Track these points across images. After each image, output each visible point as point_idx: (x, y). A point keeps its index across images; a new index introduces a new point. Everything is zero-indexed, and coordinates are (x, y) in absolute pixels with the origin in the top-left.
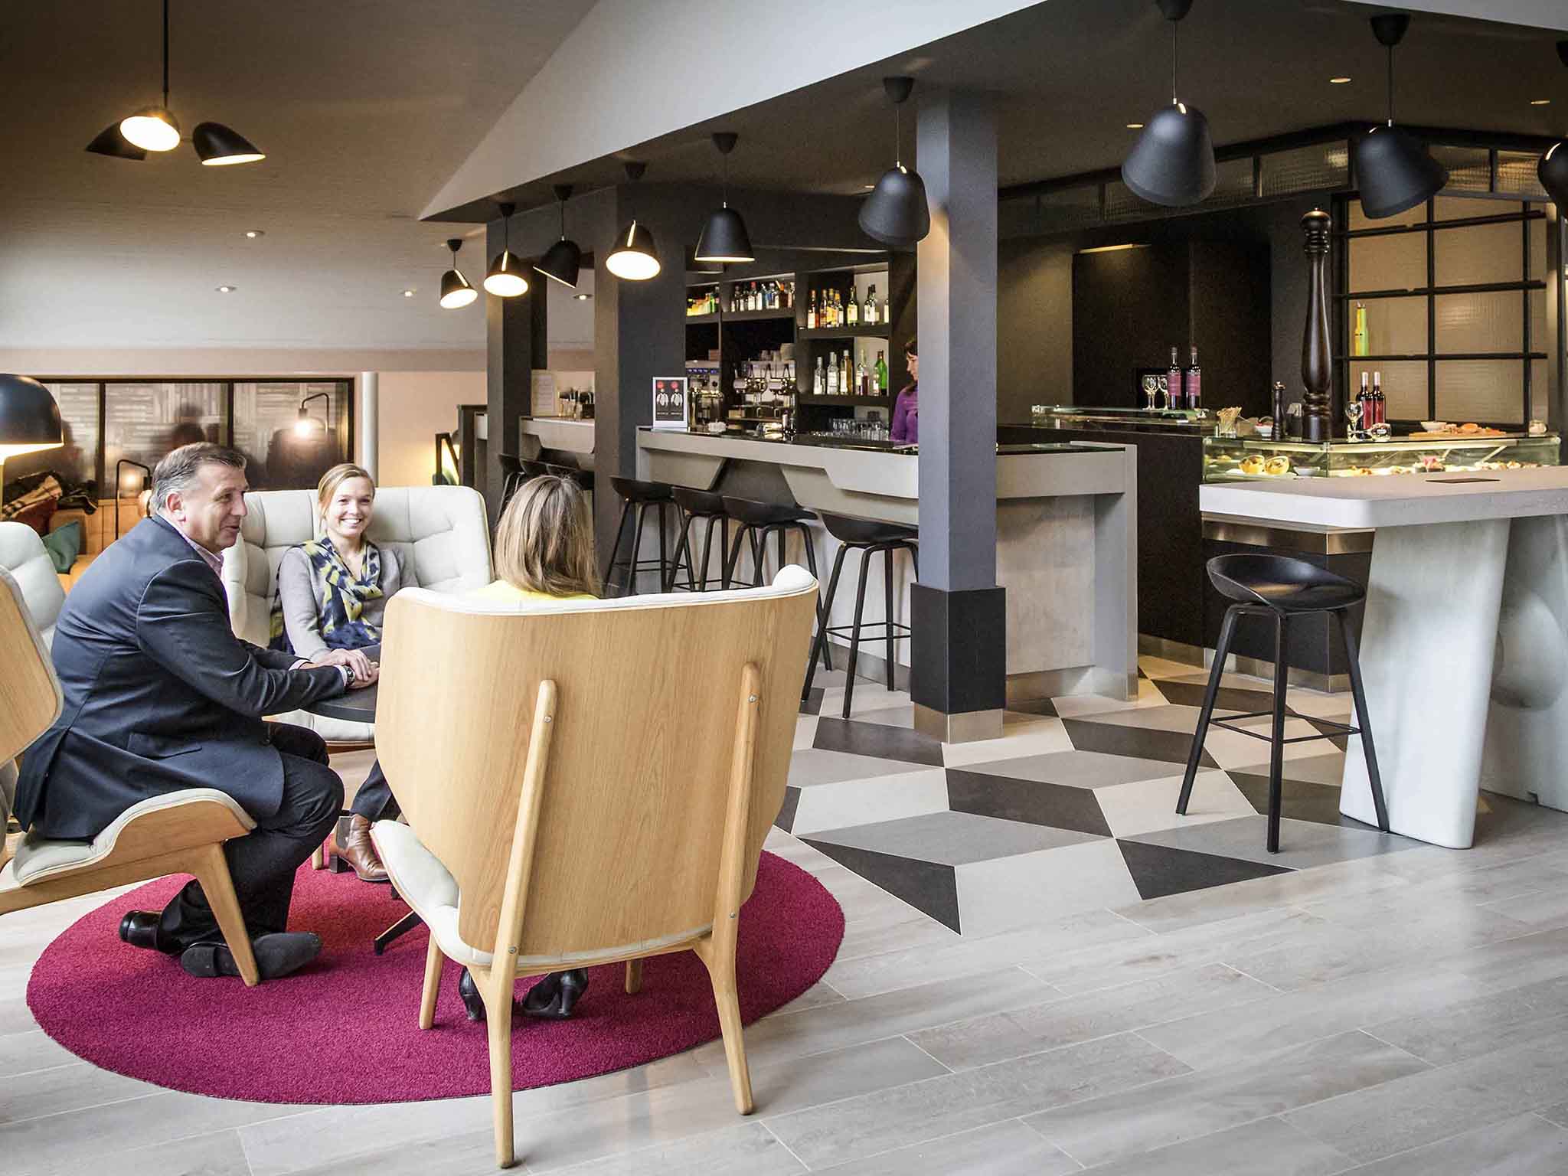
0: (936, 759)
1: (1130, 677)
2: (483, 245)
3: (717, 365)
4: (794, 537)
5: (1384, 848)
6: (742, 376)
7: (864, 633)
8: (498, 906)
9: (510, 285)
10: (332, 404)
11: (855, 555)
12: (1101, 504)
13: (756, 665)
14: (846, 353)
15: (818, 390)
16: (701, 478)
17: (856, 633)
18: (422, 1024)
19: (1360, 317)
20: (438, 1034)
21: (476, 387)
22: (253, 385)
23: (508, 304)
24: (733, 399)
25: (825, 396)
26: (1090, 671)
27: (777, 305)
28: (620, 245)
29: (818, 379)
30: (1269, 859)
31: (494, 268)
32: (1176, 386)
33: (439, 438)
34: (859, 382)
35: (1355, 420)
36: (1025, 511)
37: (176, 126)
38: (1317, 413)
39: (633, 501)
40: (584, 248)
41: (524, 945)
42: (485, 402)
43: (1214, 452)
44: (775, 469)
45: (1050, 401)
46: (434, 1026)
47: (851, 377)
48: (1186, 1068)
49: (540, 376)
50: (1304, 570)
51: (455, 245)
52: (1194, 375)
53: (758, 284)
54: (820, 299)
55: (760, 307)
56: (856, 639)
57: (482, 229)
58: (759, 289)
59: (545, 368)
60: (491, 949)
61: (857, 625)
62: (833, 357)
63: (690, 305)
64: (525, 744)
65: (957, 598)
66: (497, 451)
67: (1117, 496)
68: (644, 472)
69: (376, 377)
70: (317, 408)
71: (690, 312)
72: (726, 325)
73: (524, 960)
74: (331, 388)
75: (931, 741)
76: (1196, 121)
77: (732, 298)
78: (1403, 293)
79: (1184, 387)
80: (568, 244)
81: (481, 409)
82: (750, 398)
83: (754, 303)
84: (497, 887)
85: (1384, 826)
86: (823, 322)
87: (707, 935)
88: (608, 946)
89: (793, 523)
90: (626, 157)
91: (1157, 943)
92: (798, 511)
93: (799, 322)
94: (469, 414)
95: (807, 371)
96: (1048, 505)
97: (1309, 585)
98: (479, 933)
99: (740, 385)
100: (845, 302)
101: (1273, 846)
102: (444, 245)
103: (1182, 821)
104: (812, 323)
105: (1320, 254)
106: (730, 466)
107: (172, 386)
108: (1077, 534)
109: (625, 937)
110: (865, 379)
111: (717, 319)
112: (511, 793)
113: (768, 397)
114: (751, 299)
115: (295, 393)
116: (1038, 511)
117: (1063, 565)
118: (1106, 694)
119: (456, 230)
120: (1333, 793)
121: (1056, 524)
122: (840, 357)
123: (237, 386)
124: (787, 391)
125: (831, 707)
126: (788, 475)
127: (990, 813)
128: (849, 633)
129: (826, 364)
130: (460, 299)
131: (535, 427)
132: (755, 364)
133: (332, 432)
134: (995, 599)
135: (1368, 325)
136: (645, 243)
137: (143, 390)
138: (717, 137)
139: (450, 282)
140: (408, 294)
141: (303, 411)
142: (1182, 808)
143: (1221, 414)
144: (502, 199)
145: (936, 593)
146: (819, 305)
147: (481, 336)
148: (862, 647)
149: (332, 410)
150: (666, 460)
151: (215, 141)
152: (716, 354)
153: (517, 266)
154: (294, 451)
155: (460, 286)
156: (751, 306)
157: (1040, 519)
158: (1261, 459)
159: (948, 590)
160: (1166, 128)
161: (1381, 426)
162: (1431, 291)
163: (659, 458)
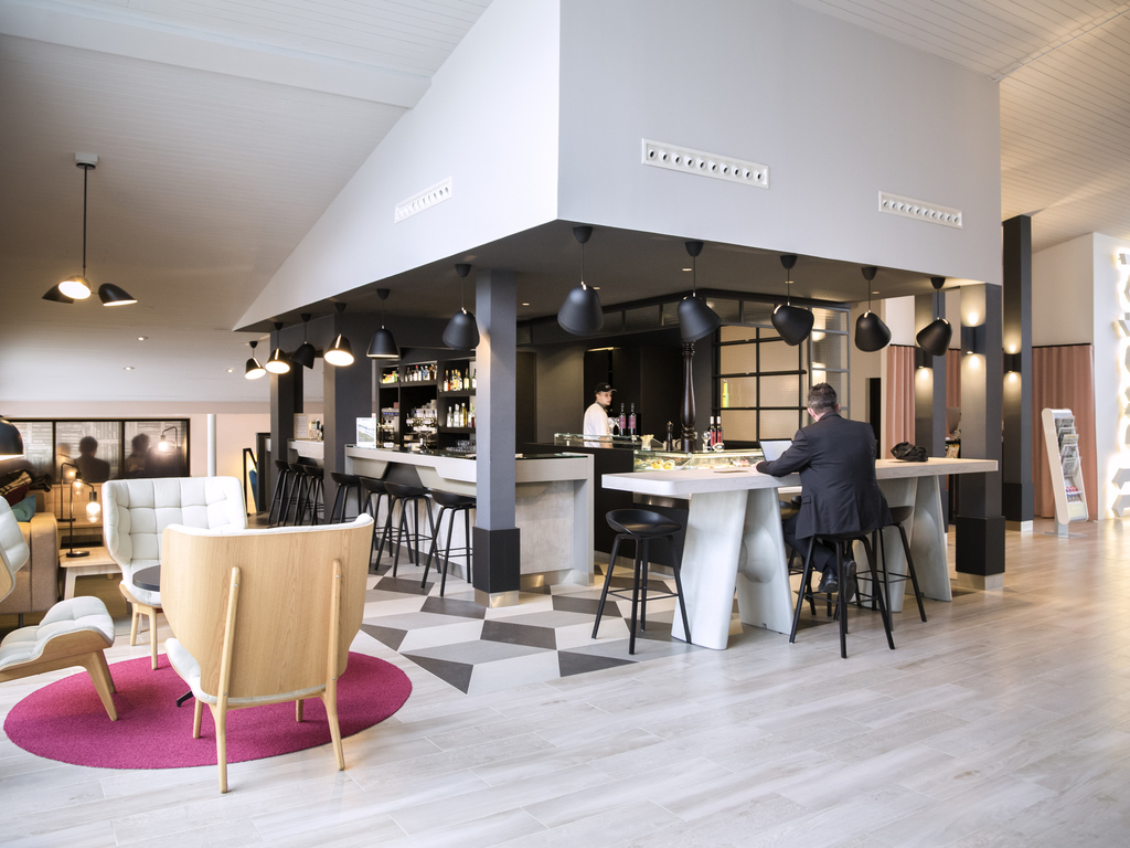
0: (480, 615)
1: (590, 575)
2: (268, 344)
3: (398, 411)
4: (422, 504)
5: (688, 650)
6: (411, 417)
7: (451, 553)
8: (218, 675)
9: (283, 368)
10: (179, 433)
11: (448, 512)
12: (577, 484)
13: (339, 561)
14: (463, 405)
15: (449, 425)
16: (377, 472)
17: (447, 553)
18: (194, 736)
19: (725, 386)
20: (202, 740)
21: (265, 423)
22: (136, 423)
23: (281, 378)
24: (405, 429)
25: (453, 428)
26: (571, 572)
27: (428, 378)
28: (332, 347)
29: (449, 418)
30: (630, 658)
31: (272, 358)
32: (623, 423)
33: (245, 451)
34: (470, 420)
35: (706, 441)
36: (534, 490)
37: (89, 286)
38: (688, 438)
39: (343, 485)
40: (317, 347)
41: (230, 692)
42: (269, 431)
43: (639, 457)
44: (413, 468)
45: (563, 431)
46: (200, 737)
47: (466, 417)
48: (553, 746)
49: (300, 417)
50: (655, 517)
51: (254, 344)
52: (632, 417)
53: (419, 366)
54: (450, 375)
55: (420, 379)
56: (447, 556)
57: (268, 336)
58: (420, 369)
59: (302, 412)
60: (216, 695)
61: (448, 550)
62: (457, 407)
63: (384, 377)
64: (227, 597)
65: (494, 534)
66: (275, 457)
67: (583, 481)
68: (349, 470)
69: (215, 416)
70: (170, 436)
71: (384, 382)
72: (402, 388)
73: (232, 701)
74: (178, 424)
75: (481, 607)
76: (591, 293)
77: (406, 374)
78: (744, 375)
79: (627, 424)
80: (309, 346)
81: (268, 435)
82: (415, 429)
83: (417, 377)
84: (217, 665)
85: (689, 641)
86: (452, 387)
87: (324, 690)
88: (273, 693)
89: (422, 496)
90: (336, 300)
91: (559, 695)
92: (425, 490)
93: (440, 388)
94: (262, 437)
95: (443, 413)
96: (547, 486)
97: (657, 524)
98: (209, 687)
99: (410, 422)
100: (463, 377)
101: (632, 651)
102: (248, 344)
103: (594, 642)
104: (446, 389)
105: (690, 356)
106: (392, 466)
107: (92, 423)
108: (565, 501)
109: (281, 690)
110: (473, 419)
111: (398, 386)
112: (221, 620)
113: (424, 428)
114: (415, 374)
115: (159, 427)
116: (542, 488)
117: (557, 517)
118: (577, 583)
119: (254, 336)
120: (669, 627)
121: (553, 496)
122: (461, 407)
123: (127, 424)
124: (433, 425)
125: (435, 592)
126: (418, 470)
127: (499, 640)
128: (444, 553)
129: (453, 410)
130: (254, 374)
131: (296, 445)
132: (418, 410)
133: (179, 448)
134: (514, 535)
135: (729, 392)
136: (345, 346)
137: (76, 425)
138: (379, 290)
139: (251, 365)
140: (230, 371)
141: (163, 437)
142: (594, 635)
143: (642, 438)
144: (275, 321)
145: (484, 531)
146: (450, 378)
147: (268, 393)
148: (450, 560)
149: (179, 436)
150: (359, 462)
151: (110, 293)
152: (397, 405)
153: (283, 357)
154: (159, 460)
155: (256, 367)
156: (415, 379)
157: (544, 493)
158: (662, 461)
159: (489, 529)
160: (577, 297)
161: (720, 445)
162: (758, 374)
163: (356, 461)
